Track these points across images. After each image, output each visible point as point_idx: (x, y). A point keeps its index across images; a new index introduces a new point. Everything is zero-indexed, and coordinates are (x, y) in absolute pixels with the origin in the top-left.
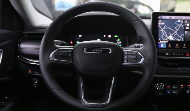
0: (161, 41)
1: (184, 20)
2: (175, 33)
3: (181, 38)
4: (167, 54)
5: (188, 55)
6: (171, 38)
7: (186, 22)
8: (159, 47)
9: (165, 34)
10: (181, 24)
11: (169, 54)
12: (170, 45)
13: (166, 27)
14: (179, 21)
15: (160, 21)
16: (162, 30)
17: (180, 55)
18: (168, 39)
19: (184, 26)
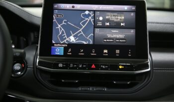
0: (57, 44)
1: (94, 11)
2: (80, 32)
3: (88, 40)
4: (61, 65)
5: (93, 66)
6: (72, 39)
7: (98, 13)
8: (52, 54)
9: (63, 33)
10: (90, 18)
11: (63, 64)
12: (70, 50)
13: (65, 22)
14: (87, 12)
15: (56, 12)
16: (59, 26)
17: (81, 66)
18: (67, 41)
19: (94, 21)
